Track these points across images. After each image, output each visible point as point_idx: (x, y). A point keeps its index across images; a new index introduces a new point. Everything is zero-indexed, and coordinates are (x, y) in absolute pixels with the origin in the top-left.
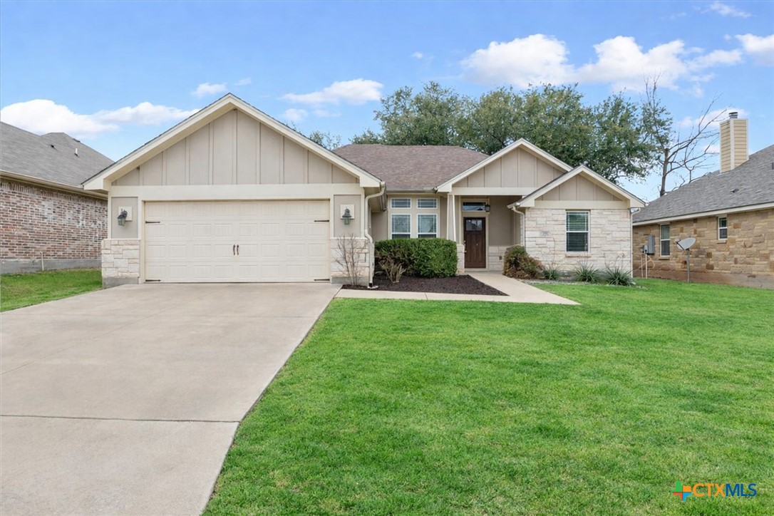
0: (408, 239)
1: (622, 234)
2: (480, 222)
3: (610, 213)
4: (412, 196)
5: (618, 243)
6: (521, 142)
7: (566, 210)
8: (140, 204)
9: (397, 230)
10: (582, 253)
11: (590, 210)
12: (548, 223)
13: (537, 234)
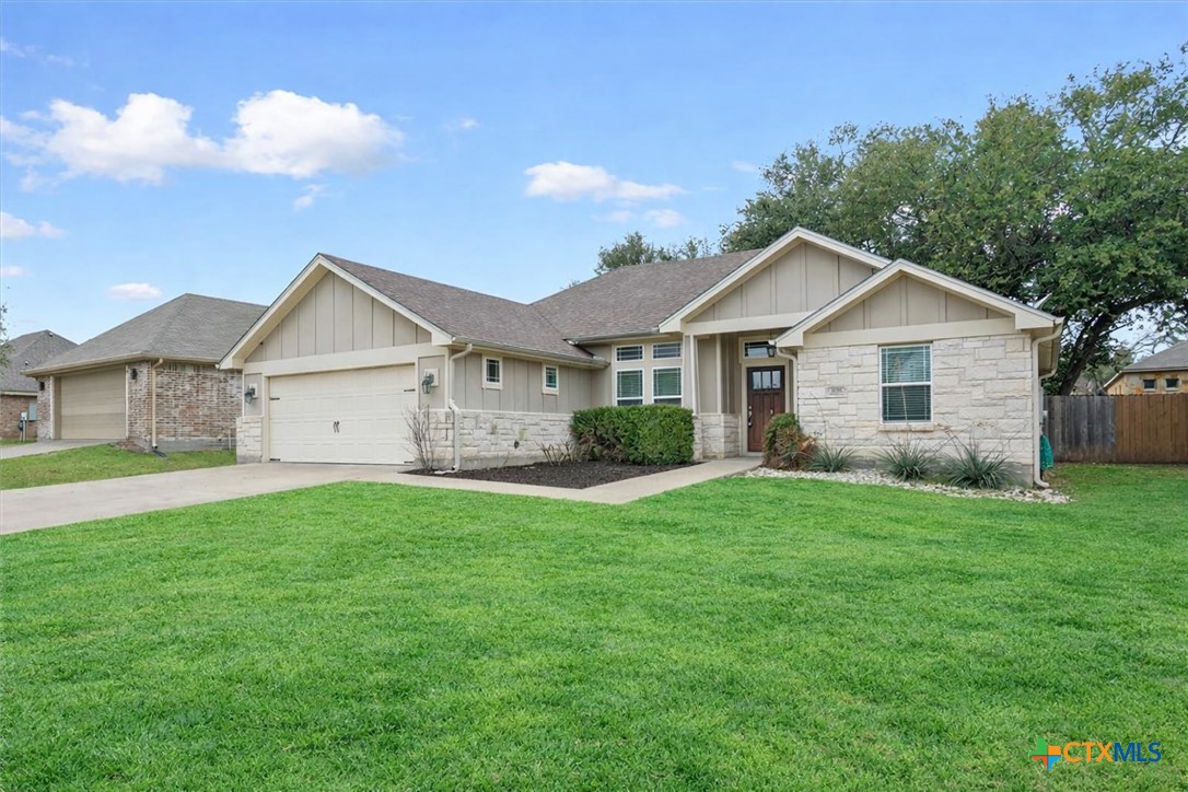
0: (640, 406)
1: (1011, 386)
2: (777, 374)
3: (979, 344)
4: (643, 341)
5: (1001, 402)
6: (799, 232)
7: (879, 346)
8: (263, 380)
9: (624, 394)
10: (916, 425)
11: (932, 342)
12: (841, 371)
13: (820, 392)
